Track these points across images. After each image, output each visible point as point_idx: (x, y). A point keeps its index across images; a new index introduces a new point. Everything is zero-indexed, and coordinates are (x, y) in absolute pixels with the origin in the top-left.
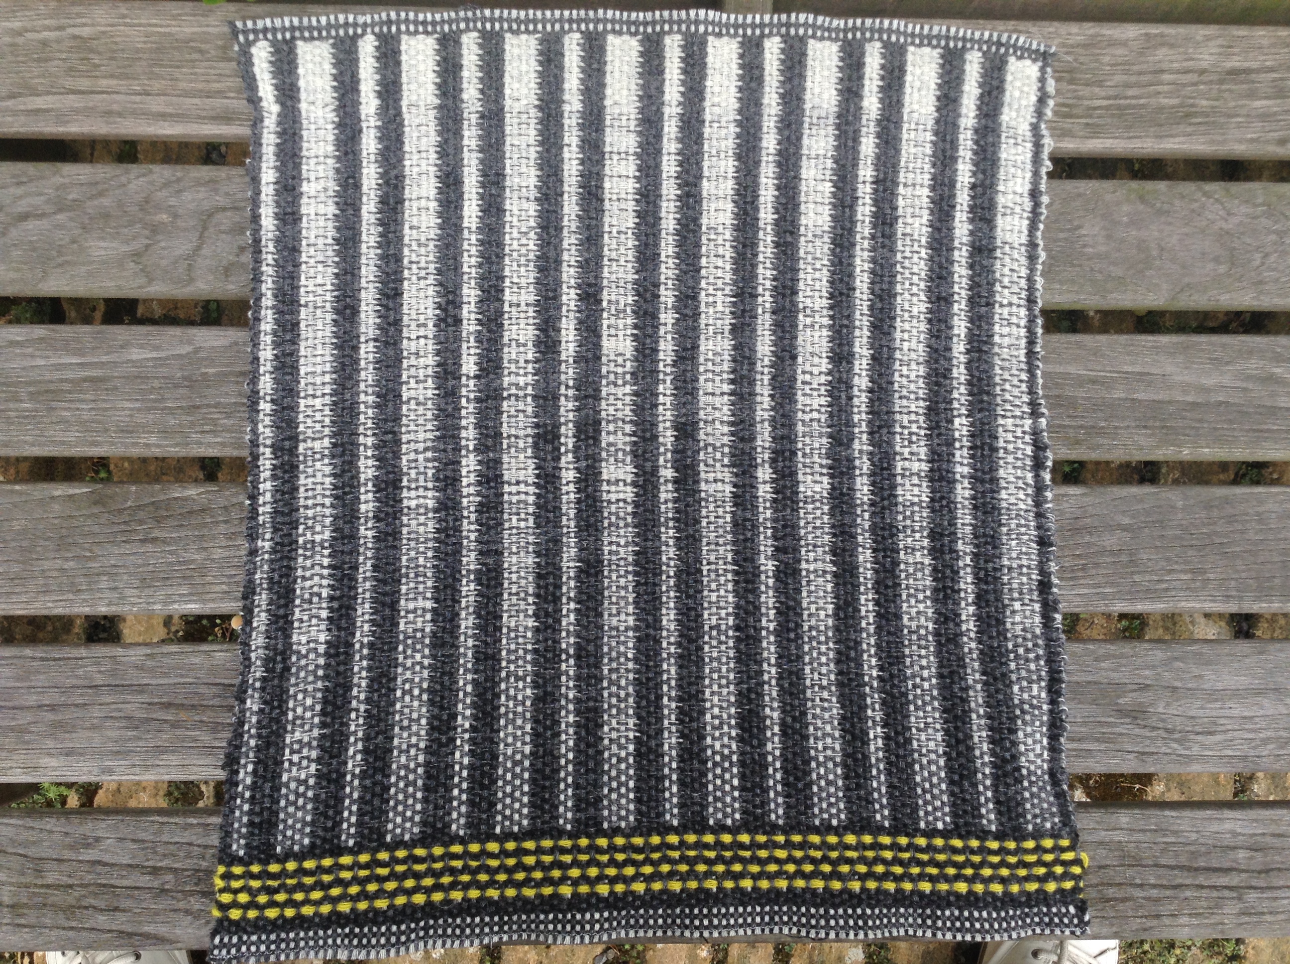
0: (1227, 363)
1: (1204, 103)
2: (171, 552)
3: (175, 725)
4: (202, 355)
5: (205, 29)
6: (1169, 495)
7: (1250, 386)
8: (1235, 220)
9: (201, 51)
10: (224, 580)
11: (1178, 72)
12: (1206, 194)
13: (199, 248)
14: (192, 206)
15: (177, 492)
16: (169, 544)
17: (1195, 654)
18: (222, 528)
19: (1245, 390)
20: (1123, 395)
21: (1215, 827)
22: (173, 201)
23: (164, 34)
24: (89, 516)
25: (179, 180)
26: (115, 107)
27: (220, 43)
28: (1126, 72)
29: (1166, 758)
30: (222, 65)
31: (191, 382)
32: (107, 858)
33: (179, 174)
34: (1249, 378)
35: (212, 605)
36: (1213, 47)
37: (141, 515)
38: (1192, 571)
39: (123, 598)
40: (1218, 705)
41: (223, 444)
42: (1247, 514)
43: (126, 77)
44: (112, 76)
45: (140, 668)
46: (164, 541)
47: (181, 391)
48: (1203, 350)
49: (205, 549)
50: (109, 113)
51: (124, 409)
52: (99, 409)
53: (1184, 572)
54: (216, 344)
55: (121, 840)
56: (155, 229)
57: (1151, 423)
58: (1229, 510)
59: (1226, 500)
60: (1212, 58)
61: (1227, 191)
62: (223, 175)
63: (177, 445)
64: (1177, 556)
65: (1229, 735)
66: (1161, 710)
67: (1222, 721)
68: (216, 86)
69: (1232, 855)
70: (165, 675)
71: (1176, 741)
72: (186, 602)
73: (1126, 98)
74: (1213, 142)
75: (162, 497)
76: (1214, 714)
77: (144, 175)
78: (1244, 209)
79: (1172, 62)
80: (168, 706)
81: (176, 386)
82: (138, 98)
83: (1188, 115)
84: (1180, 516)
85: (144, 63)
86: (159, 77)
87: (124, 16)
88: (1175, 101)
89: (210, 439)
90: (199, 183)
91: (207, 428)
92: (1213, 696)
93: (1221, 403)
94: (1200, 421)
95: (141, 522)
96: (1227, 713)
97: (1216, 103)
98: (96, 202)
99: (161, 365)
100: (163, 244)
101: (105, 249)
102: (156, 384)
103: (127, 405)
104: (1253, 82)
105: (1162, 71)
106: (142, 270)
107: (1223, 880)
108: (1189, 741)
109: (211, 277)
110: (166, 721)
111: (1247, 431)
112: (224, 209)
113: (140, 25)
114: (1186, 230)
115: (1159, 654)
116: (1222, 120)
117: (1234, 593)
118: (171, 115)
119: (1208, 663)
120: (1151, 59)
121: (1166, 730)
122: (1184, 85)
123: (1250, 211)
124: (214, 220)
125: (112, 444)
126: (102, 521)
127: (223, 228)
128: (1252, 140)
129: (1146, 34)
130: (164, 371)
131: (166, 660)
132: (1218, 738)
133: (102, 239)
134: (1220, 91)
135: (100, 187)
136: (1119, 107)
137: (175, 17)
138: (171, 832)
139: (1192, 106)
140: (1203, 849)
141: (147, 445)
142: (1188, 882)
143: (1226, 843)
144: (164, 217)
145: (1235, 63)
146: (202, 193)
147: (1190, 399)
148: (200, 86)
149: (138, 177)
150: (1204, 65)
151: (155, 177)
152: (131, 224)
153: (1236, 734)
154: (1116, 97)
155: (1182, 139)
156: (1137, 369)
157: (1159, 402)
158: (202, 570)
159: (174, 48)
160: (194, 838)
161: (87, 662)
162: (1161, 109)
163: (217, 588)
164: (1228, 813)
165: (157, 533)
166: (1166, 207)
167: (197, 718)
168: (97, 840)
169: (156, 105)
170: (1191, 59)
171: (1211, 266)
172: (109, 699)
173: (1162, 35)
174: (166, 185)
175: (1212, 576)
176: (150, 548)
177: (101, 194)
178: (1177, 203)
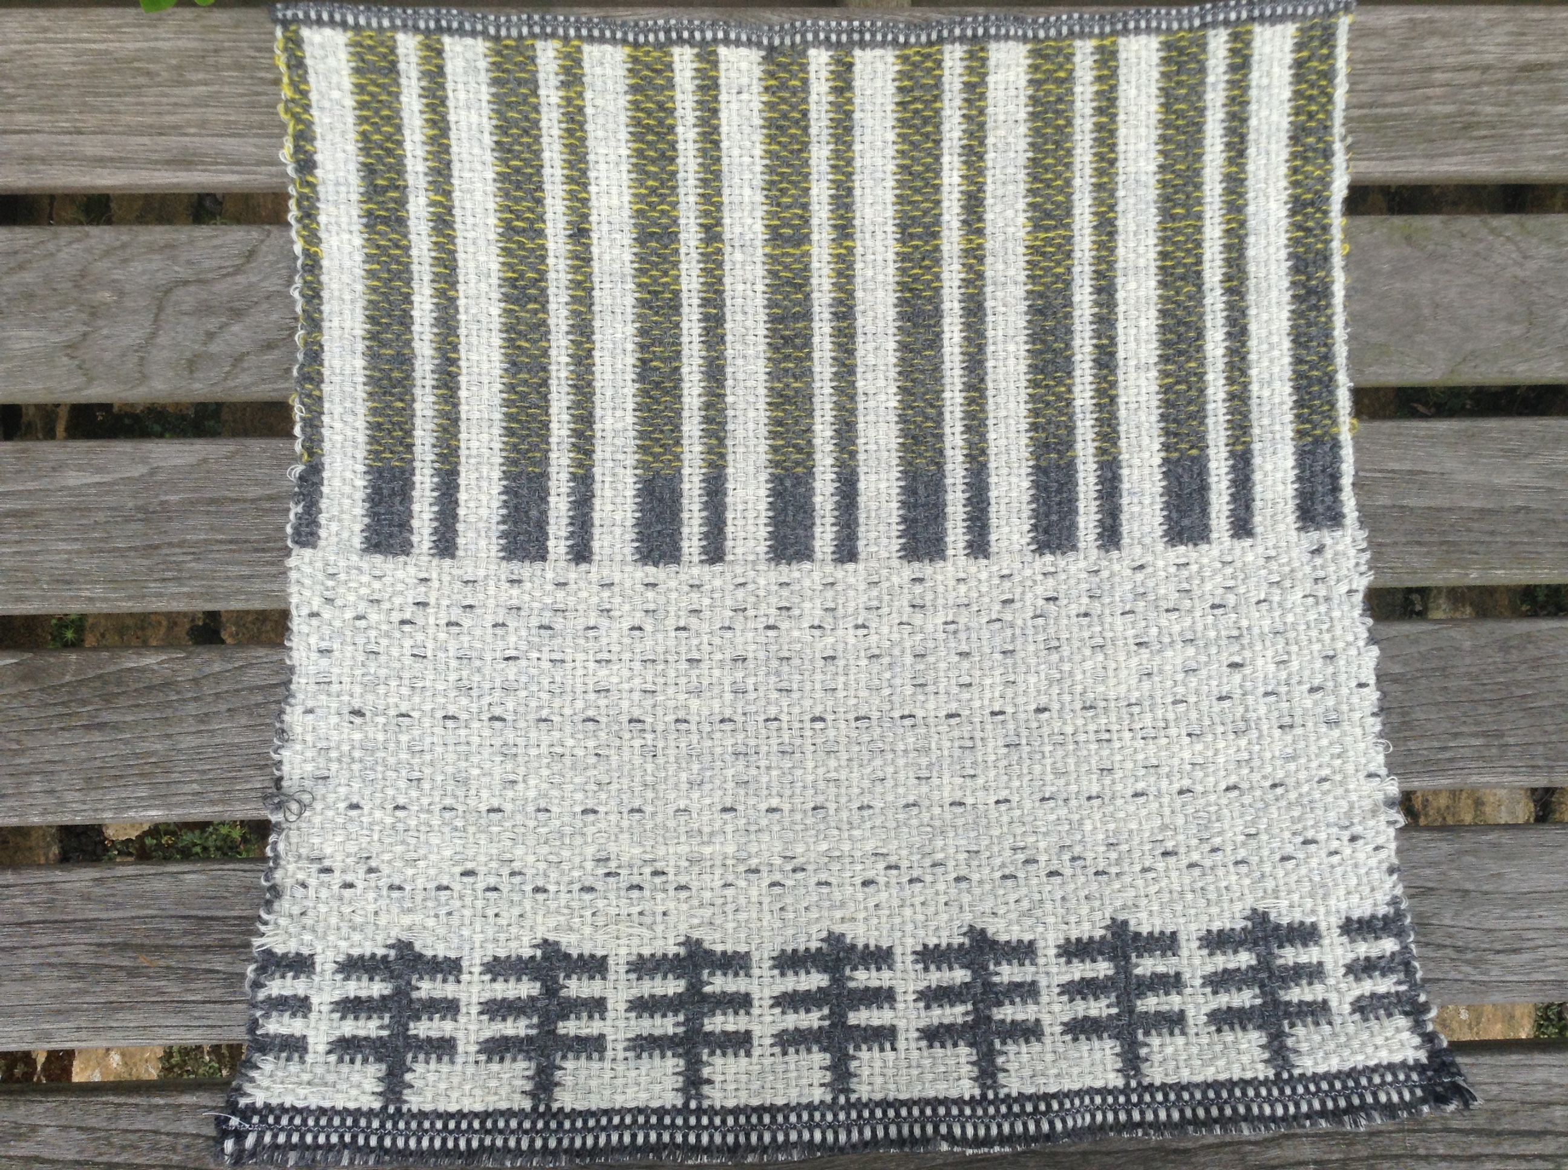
0: (1526, 456)
1: (1489, 109)
2: (126, 742)
3: (133, 973)
4: (161, 477)
5: (152, 44)
6: (1453, 633)
7: (1557, 485)
8: (1533, 265)
9: (149, 73)
10: (195, 776)
11: (1455, 69)
12: (1493, 231)
13: (154, 335)
14: (144, 280)
15: (131, 661)
16: (121, 731)
17: (1494, 845)
18: (192, 708)
19: (1550, 490)
20: (1389, 502)
21: (1523, 1077)
22: (117, 274)
23: (100, 53)
24: (15, 696)
25: (124, 246)
26: (37, 151)
27: (174, 62)
28: (1383, 72)
29: (1457, 986)
30: (177, 91)
31: (147, 515)
32: (46, 1153)
33: (125, 238)
34: (1556, 474)
35: (179, 811)
36: (1501, 35)
37: (84, 692)
38: (1484, 734)
39: (63, 804)
40: (1523, 913)
41: (190, 596)
42: (1556, 656)
43: (51, 110)
44: (32, 110)
45: (86, 898)
46: (116, 727)
47: (133, 526)
48: (1494, 439)
49: (168, 736)
50: (29, 159)
51: (59, 552)
52: (27, 553)
53: (1475, 735)
54: (179, 462)
55: (65, 1128)
56: (94, 312)
57: (1427, 538)
58: (1532, 652)
59: (1528, 638)
60: (1498, 50)
61: (1522, 226)
62: (183, 237)
63: (130, 598)
64: (1465, 714)
65: (1540, 954)
66: (1447, 922)
67: (1531, 935)
68: (169, 119)
69: (1546, 1113)
70: (118, 906)
71: (1468, 962)
72: (146, 808)
73: (1385, 106)
74: (1501, 162)
75: (112, 668)
76: (1519, 925)
77: (78, 240)
78: (1545, 250)
79: (1445, 56)
80: (122, 948)
81: (128, 520)
82: (66, 139)
83: (1467, 127)
84: (1468, 661)
85: (73, 91)
86: (94, 109)
87: (45, 30)
88: (1450, 109)
89: (172, 588)
90: (151, 249)
91: (169, 575)
92: (1517, 901)
93: (1519, 509)
94: (1492, 533)
95: (84, 702)
96: (1537, 923)
97: (1504, 110)
98: (15, 278)
99: (107, 493)
100: (105, 332)
101: (29, 339)
102: (101, 517)
103: (62, 546)
104: (1553, 80)
105: (1431, 69)
106: (80, 367)
107: (1535, 1147)
108: (1486, 962)
109: (171, 374)
110: (121, 968)
111: (1555, 545)
112: (186, 283)
113: (66, 41)
114: (1469, 279)
115: (1445, 847)
116: (1515, 132)
117: (1541, 763)
118: (112, 160)
119: (1510, 857)
120: (1417, 52)
121: (1458, 949)
122: (1463, 86)
123: (1553, 252)
124: (173, 297)
125: (44, 598)
126: (33, 702)
127: (185, 307)
128: (1554, 158)
129: (1411, 20)
130: (111, 500)
131: (121, 886)
132: (1526, 957)
133: (25, 326)
134: (1510, 93)
135: (21, 257)
136: (1376, 119)
137: (112, 30)
138: (131, 1116)
139: (1473, 114)
140: (1508, 1106)
141: (91, 599)
142: (1489, 1150)
143: (1537, 1098)
144: (106, 296)
145: (1530, 55)
146: (156, 262)
147: (1476, 504)
148: (149, 120)
149: (70, 243)
150: (1489, 59)
151: (92, 242)
152: (62, 306)
153: (1548, 952)
154: (1371, 106)
155: (1461, 158)
156: (1407, 466)
157: (1439, 510)
158: (165, 765)
159: (113, 70)
160: (161, 1123)
161: (16, 891)
162: (1432, 119)
163: (187, 789)
164: (1540, 1058)
165: (106, 717)
166: (1441, 249)
167: (162, 963)
168: (34, 1128)
169: (91, 146)
170: (1469, 52)
171: (1501, 326)
172: (45, 940)
173: (1431, 21)
174: (107, 253)
175: (1511, 740)
176: (96, 736)
177: (21, 267)
178: (1456, 244)
